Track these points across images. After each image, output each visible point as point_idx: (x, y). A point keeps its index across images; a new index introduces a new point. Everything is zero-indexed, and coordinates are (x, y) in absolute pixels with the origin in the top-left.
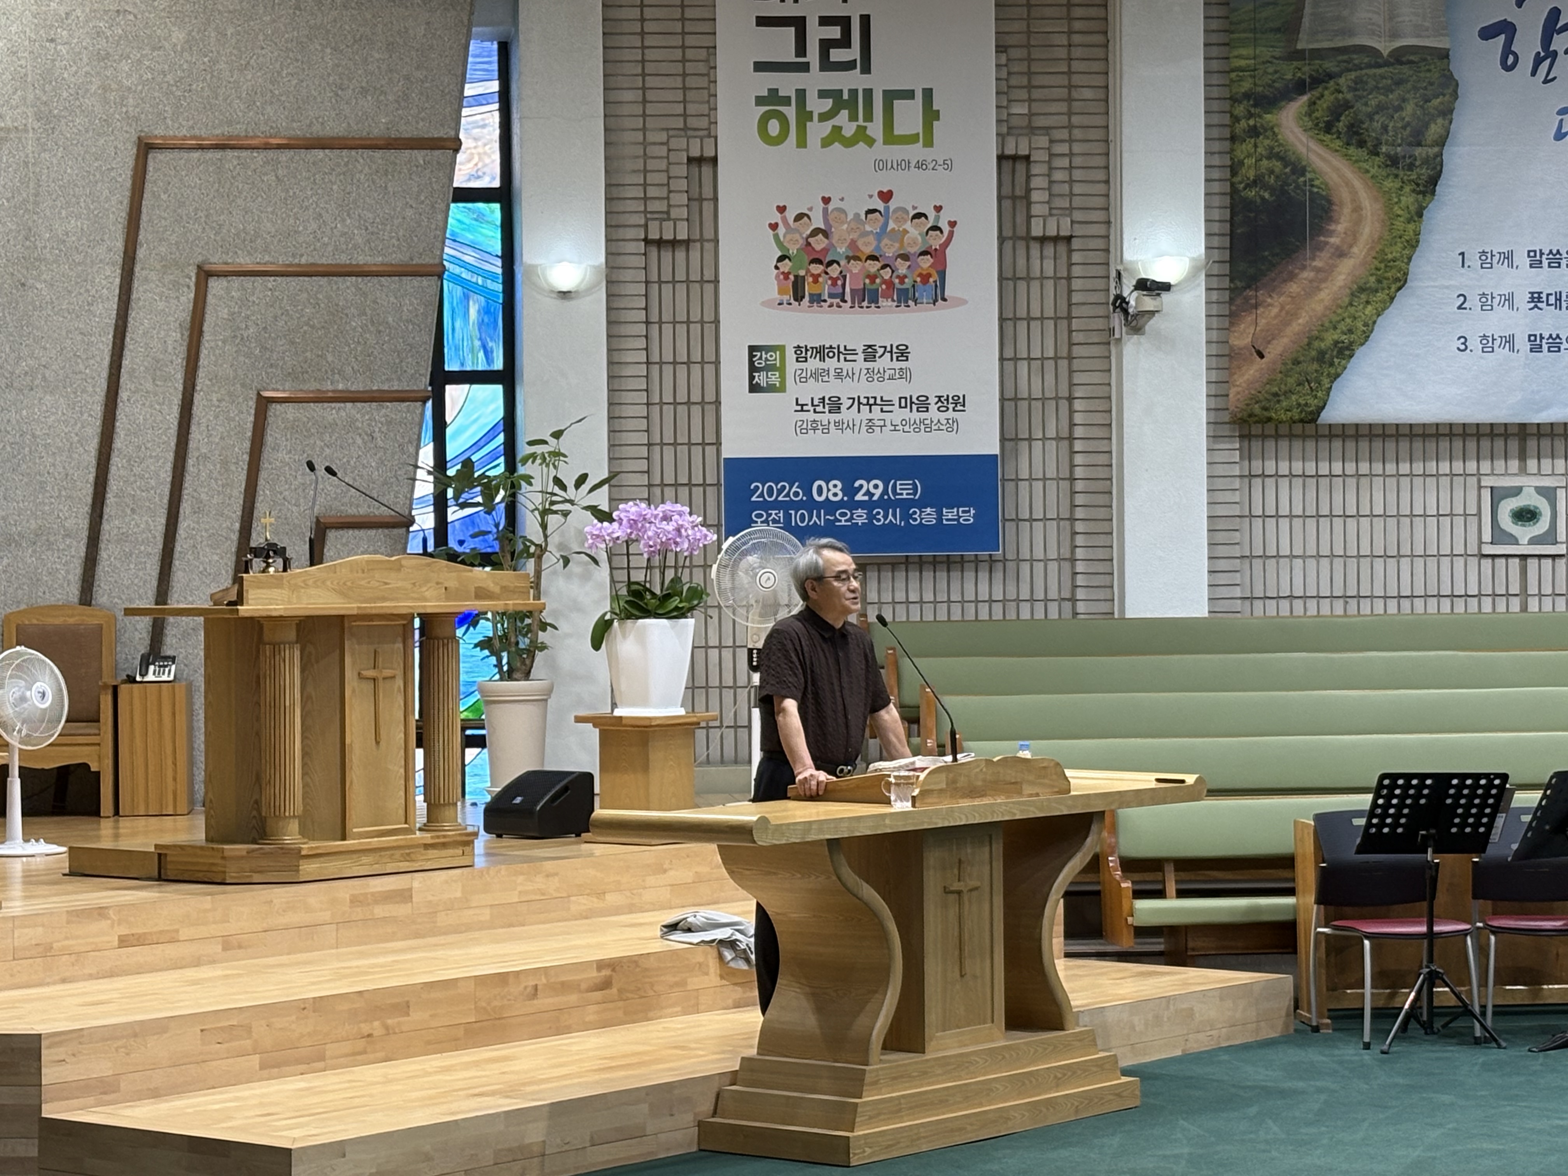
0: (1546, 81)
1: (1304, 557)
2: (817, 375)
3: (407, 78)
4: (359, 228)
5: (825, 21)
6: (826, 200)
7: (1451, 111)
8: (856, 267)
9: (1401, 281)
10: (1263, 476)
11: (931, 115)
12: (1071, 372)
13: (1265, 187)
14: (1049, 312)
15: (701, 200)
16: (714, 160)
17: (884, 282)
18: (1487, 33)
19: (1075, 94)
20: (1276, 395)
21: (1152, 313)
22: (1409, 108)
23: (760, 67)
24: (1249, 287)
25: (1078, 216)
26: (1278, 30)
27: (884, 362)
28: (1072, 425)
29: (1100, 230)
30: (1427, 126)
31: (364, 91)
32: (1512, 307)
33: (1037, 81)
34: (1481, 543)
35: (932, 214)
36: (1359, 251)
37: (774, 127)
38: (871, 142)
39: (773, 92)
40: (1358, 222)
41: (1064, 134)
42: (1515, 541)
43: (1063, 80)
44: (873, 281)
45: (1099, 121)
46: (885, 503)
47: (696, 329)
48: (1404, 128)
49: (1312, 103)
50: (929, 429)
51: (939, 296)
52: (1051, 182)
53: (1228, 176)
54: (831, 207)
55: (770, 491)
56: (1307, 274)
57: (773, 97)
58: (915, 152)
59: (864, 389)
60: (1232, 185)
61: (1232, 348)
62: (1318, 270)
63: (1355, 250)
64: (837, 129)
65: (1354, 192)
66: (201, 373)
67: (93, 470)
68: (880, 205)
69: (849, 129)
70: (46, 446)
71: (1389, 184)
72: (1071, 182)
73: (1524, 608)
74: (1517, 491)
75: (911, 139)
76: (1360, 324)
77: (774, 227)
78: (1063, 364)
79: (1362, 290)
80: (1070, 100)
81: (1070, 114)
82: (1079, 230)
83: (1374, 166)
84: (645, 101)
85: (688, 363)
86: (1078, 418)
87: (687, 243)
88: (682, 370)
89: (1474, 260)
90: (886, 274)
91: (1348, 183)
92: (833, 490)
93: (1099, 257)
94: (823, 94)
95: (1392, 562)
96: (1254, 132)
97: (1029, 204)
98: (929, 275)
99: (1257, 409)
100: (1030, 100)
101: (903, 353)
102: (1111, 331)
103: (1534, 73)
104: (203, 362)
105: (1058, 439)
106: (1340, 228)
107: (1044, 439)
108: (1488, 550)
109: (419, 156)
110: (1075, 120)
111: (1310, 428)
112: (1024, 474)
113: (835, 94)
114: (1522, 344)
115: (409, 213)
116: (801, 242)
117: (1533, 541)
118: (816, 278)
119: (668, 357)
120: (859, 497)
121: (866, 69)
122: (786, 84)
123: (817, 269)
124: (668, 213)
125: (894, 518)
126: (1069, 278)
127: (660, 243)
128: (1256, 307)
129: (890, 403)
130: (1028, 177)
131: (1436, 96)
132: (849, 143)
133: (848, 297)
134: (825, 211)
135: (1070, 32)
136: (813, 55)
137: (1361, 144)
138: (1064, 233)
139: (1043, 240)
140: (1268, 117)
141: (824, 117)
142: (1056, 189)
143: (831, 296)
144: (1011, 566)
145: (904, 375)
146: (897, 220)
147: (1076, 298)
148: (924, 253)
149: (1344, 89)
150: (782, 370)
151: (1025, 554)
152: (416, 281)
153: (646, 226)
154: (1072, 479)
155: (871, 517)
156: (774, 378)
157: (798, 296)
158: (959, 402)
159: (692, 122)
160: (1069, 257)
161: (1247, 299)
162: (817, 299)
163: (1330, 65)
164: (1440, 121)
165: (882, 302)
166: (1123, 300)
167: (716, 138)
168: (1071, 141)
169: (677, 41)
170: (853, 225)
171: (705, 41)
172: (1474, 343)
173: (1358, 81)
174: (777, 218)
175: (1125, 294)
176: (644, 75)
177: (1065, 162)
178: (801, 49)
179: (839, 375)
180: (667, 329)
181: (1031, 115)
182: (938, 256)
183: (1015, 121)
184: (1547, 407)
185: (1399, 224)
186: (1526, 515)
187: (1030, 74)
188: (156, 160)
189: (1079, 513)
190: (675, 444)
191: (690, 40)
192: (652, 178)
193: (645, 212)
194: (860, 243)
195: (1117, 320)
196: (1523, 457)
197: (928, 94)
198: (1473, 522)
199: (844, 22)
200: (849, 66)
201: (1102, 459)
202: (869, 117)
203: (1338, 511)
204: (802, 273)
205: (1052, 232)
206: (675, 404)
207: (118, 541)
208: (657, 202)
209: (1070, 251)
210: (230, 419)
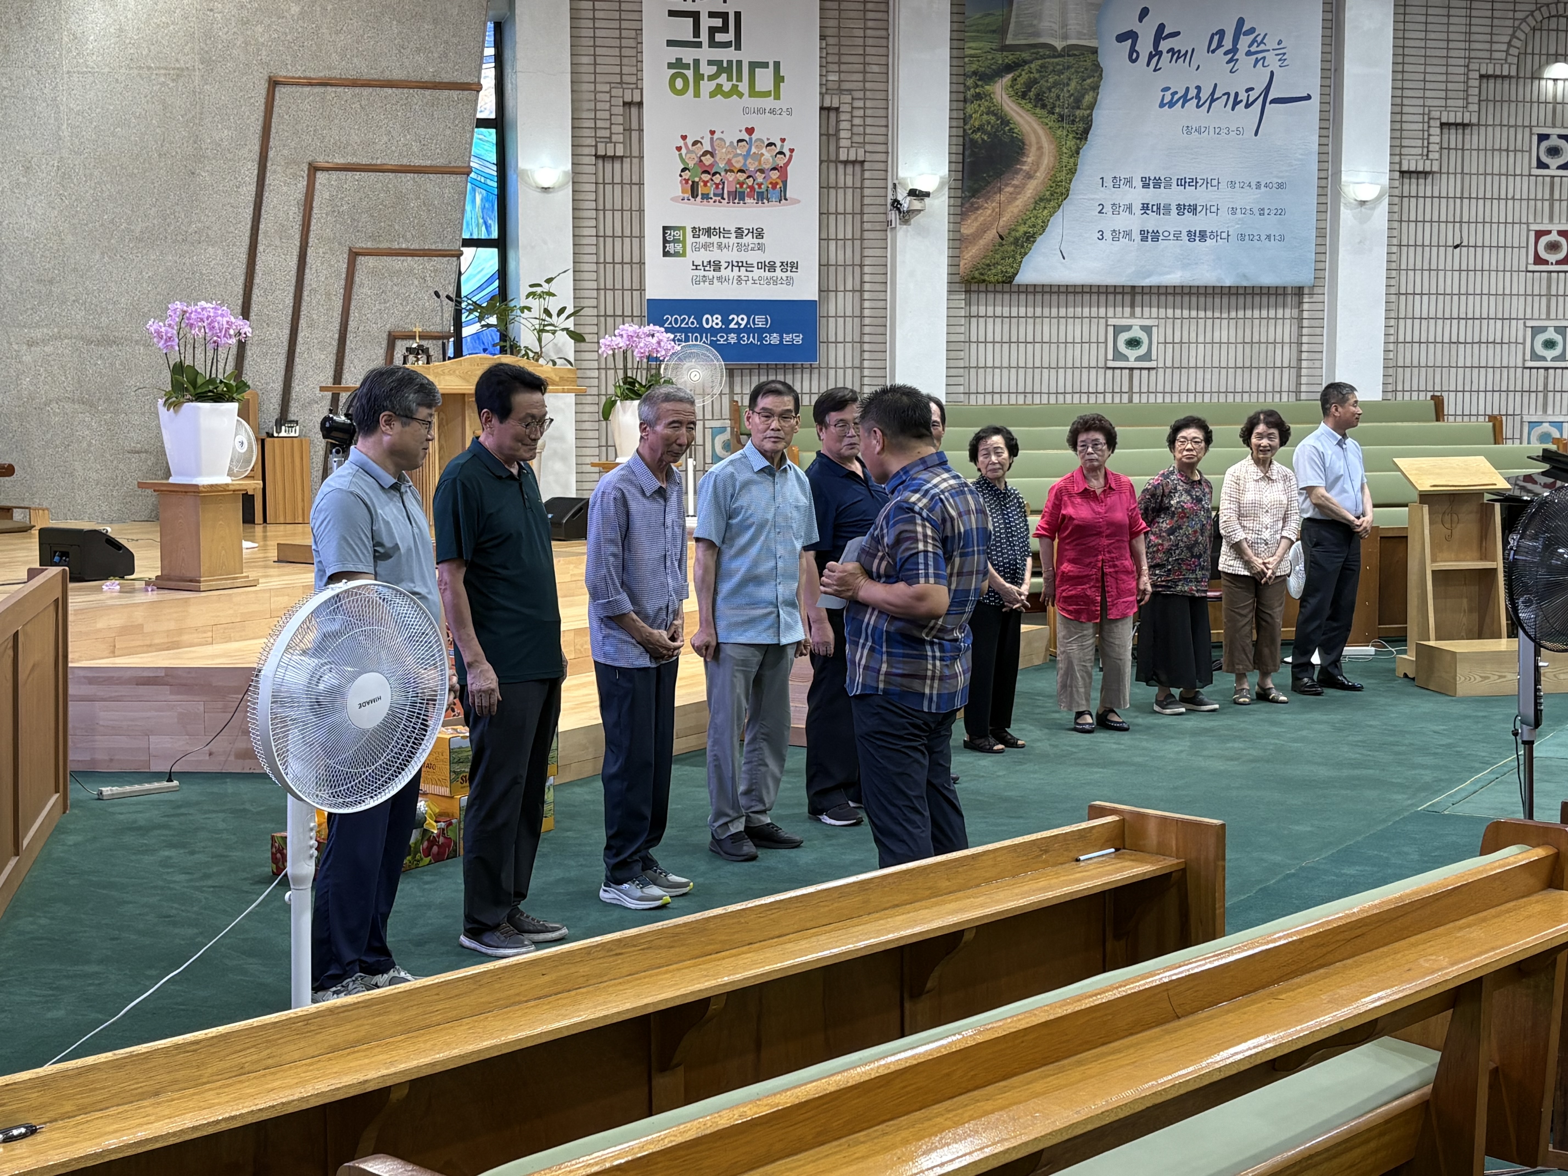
0: (1155, 70)
1: (1001, 368)
2: (706, 246)
3: (446, 42)
4: (415, 141)
5: (712, 15)
6: (713, 133)
7: (1098, 87)
8: (731, 177)
9: (1066, 194)
10: (978, 316)
11: (779, 79)
12: (862, 248)
13: (985, 132)
14: (849, 209)
15: (630, 130)
16: (640, 104)
17: (749, 187)
18: (1121, 38)
19: (868, 69)
20: (988, 265)
21: (919, 211)
22: (1073, 84)
23: (670, 43)
24: (973, 196)
25: (868, 148)
26: (994, 32)
27: (748, 239)
28: (862, 282)
29: (882, 157)
30: (1083, 96)
31: (418, 50)
32: (1131, 212)
33: (844, 59)
34: (1106, 360)
35: (779, 144)
36: (1041, 175)
37: (679, 83)
38: (741, 95)
39: (679, 60)
40: (1040, 156)
41: (860, 95)
42: (1126, 359)
43: (860, 59)
44: (741, 186)
45: (882, 86)
46: (747, 330)
47: (627, 214)
48: (1070, 97)
49: (1014, 80)
50: (775, 283)
51: (783, 197)
52: (852, 125)
53: (962, 125)
54: (715, 136)
55: (676, 320)
56: (1009, 189)
57: (678, 64)
58: (769, 103)
59: (735, 256)
60: (964, 130)
61: (962, 235)
62: (1016, 187)
63: (1038, 174)
64: (719, 86)
65: (1038, 138)
66: (312, 235)
67: (241, 298)
68: (747, 137)
69: (727, 87)
70: (210, 281)
71: (1059, 132)
72: (865, 125)
73: (1131, 400)
74: (1129, 328)
75: (766, 94)
76: (1040, 222)
77: (679, 149)
78: (857, 243)
79: (1041, 200)
80: (865, 72)
81: (864, 81)
82: (869, 157)
83: (1051, 120)
84: (595, 64)
85: (622, 237)
86: (867, 278)
87: (621, 158)
88: (618, 242)
89: (1109, 183)
90: (750, 182)
91: (1035, 132)
92: (715, 321)
93: (881, 175)
94: (710, 63)
95: (1053, 372)
96: (978, 97)
97: (838, 139)
98: (777, 183)
99: (977, 274)
100: (840, 72)
101: (759, 234)
102: (889, 223)
103: (1148, 65)
104: (313, 227)
105: (853, 291)
106: (1029, 160)
107: (845, 291)
108: (1111, 364)
109: (455, 94)
110: (868, 85)
111: (1007, 287)
112: (832, 313)
113: (718, 63)
114: (1137, 236)
115: (448, 132)
116: (696, 159)
117: (1138, 359)
118: (705, 183)
119: (609, 232)
120: (732, 326)
121: (738, 47)
122: (688, 55)
123: (706, 177)
124: (610, 138)
125: (753, 340)
126: (862, 188)
127: (604, 157)
128: (977, 209)
129: (752, 266)
130: (838, 122)
131: (1089, 77)
132: (727, 95)
133: (726, 196)
134: (712, 139)
135: (865, 29)
136: (704, 37)
137: (1044, 106)
138: (860, 158)
139: (846, 163)
140: (987, 87)
141: (711, 78)
142: (855, 130)
143: (715, 195)
144: (823, 371)
145: (761, 247)
146: (757, 147)
147: (867, 201)
148: (774, 169)
149: (1034, 71)
150: (684, 242)
151: (832, 364)
152: (453, 178)
153: (596, 146)
154: (862, 317)
155: (739, 339)
156: (679, 247)
157: (694, 195)
158: (794, 266)
159: (626, 79)
160: (862, 175)
161: (972, 204)
162: (706, 197)
163: (1026, 55)
164: (1091, 93)
165: (747, 200)
166: (898, 202)
167: (642, 89)
168: (865, 99)
169: (616, 24)
170: (730, 149)
171: (635, 25)
172: (1108, 235)
173: (1042, 66)
174: (681, 143)
175: (900, 198)
176: (595, 46)
177: (860, 113)
178: (696, 33)
179: (720, 246)
180: (609, 214)
181: (840, 81)
182: (782, 170)
183: (830, 85)
184: (1149, 276)
185: (1065, 159)
186: (1133, 343)
187: (840, 54)
188: (280, 91)
189: (867, 338)
190: (614, 289)
191: (625, 24)
192: (599, 115)
193: (596, 137)
194: (733, 161)
195: (893, 216)
196: (1133, 306)
197: (777, 65)
198: (1102, 346)
199: (724, 16)
200: (727, 45)
201: (881, 304)
202: (740, 79)
203: (1022, 339)
204: (697, 179)
205: (852, 157)
206: (614, 263)
207: (258, 345)
208: (603, 131)
209: (863, 171)
210: (331, 266)
